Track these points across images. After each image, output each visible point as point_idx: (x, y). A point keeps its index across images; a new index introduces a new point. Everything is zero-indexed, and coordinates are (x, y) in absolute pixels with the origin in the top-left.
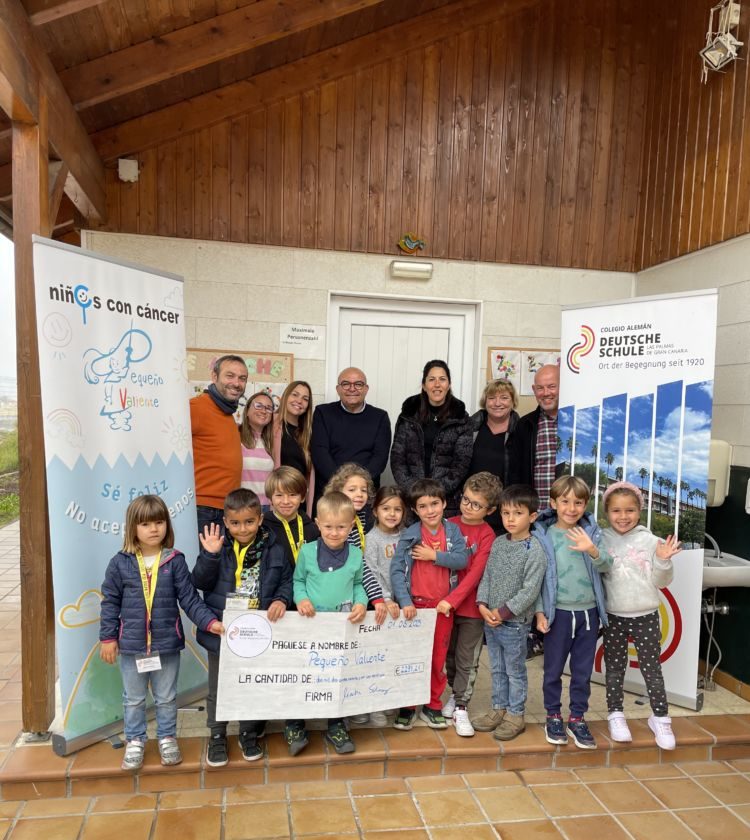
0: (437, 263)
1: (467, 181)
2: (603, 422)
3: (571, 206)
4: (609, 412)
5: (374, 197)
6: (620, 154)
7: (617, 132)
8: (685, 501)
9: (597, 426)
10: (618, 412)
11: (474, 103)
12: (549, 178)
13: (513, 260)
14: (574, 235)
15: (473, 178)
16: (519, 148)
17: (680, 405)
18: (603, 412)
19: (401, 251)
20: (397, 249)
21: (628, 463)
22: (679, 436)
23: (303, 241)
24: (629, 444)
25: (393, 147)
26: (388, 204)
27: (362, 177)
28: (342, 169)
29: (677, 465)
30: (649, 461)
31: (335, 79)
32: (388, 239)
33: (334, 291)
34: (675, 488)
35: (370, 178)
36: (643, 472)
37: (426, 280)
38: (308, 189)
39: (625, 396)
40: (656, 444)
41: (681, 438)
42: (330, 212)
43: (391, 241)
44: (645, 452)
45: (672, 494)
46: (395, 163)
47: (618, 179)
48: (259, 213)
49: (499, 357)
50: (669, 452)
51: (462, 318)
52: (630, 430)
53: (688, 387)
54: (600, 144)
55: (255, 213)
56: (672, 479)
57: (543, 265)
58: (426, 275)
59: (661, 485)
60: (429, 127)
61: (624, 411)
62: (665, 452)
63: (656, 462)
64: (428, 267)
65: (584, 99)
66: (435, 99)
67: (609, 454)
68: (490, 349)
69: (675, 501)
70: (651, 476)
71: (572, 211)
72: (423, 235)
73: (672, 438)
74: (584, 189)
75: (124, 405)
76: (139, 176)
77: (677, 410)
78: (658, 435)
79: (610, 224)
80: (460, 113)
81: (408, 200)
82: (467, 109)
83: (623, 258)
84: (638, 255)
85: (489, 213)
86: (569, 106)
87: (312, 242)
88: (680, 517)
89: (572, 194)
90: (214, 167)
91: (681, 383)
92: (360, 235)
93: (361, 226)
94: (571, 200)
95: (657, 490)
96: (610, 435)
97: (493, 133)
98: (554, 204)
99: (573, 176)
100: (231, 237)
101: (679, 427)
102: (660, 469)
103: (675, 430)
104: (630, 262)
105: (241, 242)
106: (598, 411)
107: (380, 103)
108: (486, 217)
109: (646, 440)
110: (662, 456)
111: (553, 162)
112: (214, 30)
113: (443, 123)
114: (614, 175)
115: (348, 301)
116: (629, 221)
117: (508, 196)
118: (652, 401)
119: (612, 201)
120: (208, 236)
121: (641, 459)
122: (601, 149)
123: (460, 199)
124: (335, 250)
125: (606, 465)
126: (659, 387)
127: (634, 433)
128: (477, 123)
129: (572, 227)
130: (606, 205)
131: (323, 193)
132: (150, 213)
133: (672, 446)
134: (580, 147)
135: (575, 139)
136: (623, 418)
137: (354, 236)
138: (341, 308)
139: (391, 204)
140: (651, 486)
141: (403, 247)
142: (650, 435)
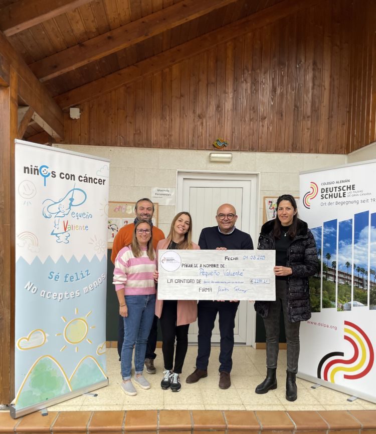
0: (234, 153)
1: (250, 109)
2: (324, 236)
3: (308, 120)
4: (327, 230)
5: (200, 120)
6: (336, 91)
7: (333, 79)
8: (373, 281)
9: (321, 238)
10: (333, 230)
11: (253, 69)
12: (296, 106)
13: (277, 150)
14: (311, 135)
15: (253, 108)
16: (278, 91)
17: (368, 225)
18: (324, 230)
19: (215, 148)
20: (212, 146)
21: (339, 259)
22: (368, 243)
23: (163, 145)
24: (339, 248)
25: (210, 94)
26: (208, 124)
27: (194, 111)
28: (183, 108)
29: (367, 260)
30: (351, 258)
31: (179, 62)
32: (208, 142)
33: (180, 170)
34: (367, 273)
35: (198, 111)
36: (348, 264)
37: (229, 162)
38: (166, 118)
39: (336, 220)
40: (355, 248)
41: (369, 244)
42: (177, 130)
43: (209, 143)
44: (349, 253)
45: (365, 277)
46: (211, 103)
47: (335, 105)
48: (140, 132)
49: (270, 202)
50: (362, 252)
51: (249, 182)
52: (339, 240)
53: (372, 215)
54: (324, 86)
55: (139, 132)
56: (365, 268)
57: (293, 152)
58: (229, 160)
59: (358, 271)
60: (229, 83)
61: (336, 229)
62: (361, 252)
63: (355, 258)
64: (229, 155)
65: (315, 63)
66: (233, 69)
67: (328, 254)
68: (265, 198)
69: (367, 281)
70: (353, 266)
71: (309, 123)
72: (227, 139)
73: (364, 244)
74: (316, 111)
75: (65, 229)
76: (80, 116)
77: (366, 228)
78: (355, 242)
79: (331, 129)
80: (246, 75)
81: (219, 122)
82: (250, 72)
83: (339, 147)
84: (348, 144)
85: (263, 126)
86: (306, 67)
87: (168, 145)
88: (371, 290)
89: (309, 113)
90: (118, 110)
91: (368, 212)
92: (193, 141)
93: (193, 136)
94: (308, 117)
95: (357, 274)
96: (328, 243)
97: (264, 84)
98: (299, 120)
99: (309, 104)
100: (126, 144)
101: (368, 238)
102: (357, 262)
103: (365, 239)
104: (344, 149)
105: (131, 146)
106: (321, 229)
107: (203, 73)
108: (261, 128)
109: (349, 245)
110: (359, 255)
111: (298, 98)
112: (109, 38)
113: (237, 81)
114: (333, 103)
115: (187, 175)
116: (342, 126)
117: (273, 116)
118: (352, 223)
119: (332, 117)
120: (114, 144)
121: (347, 257)
122: (325, 89)
123: (247, 120)
124: (180, 149)
125: (326, 260)
126: (356, 215)
127: (342, 242)
128: (255, 80)
129: (310, 131)
130: (329, 119)
131: (173, 119)
132: (85, 134)
133: (364, 249)
134: (313, 88)
135: (311, 85)
136: (335, 233)
137: (190, 142)
138: (184, 179)
139: (210, 123)
140: (353, 272)
141: (216, 146)
142: (351, 243)
